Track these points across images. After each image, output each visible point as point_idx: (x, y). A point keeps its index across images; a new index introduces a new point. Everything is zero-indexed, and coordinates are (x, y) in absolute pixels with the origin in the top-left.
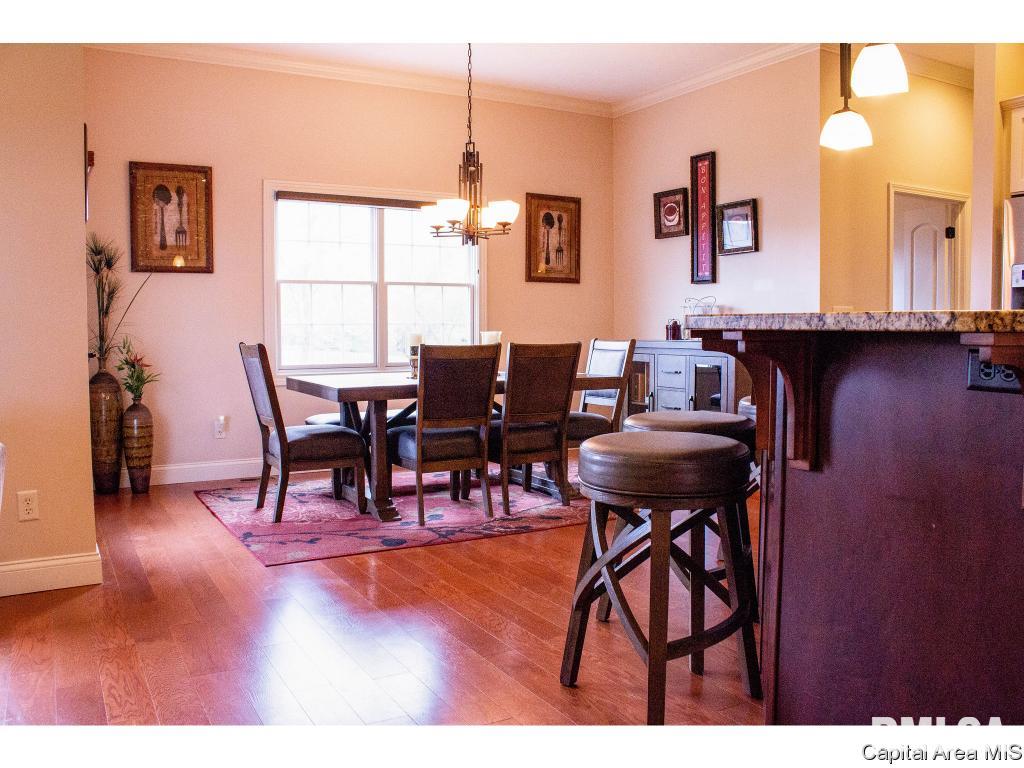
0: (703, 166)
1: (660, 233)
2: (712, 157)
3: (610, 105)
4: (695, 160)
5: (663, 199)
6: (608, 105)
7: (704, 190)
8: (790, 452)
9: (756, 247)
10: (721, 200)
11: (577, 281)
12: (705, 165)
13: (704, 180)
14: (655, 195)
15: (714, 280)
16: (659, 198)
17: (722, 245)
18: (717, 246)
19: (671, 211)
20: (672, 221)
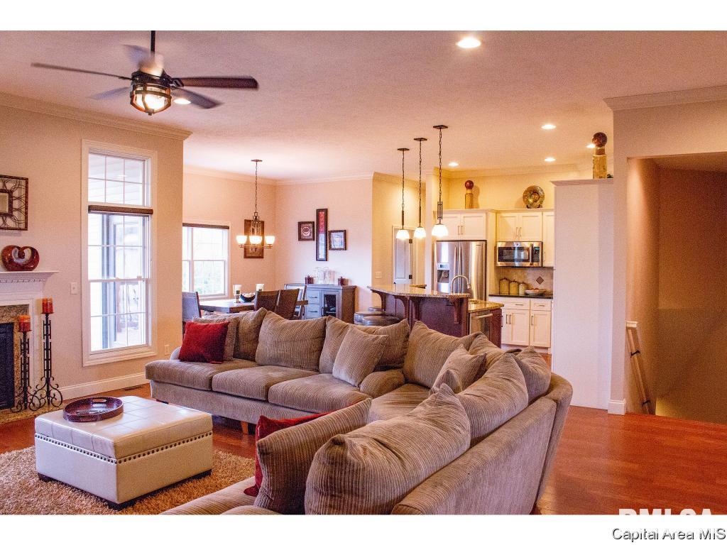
0: (322, 214)
1: (300, 238)
2: (326, 211)
3: (276, 181)
4: (318, 211)
5: (303, 225)
6: (275, 180)
7: (322, 223)
8: (414, 317)
9: (345, 249)
10: (330, 229)
11: (262, 257)
12: (323, 214)
13: (322, 220)
14: (299, 223)
15: (326, 259)
16: (300, 224)
17: (330, 246)
18: (328, 246)
19: (306, 230)
20: (307, 234)
